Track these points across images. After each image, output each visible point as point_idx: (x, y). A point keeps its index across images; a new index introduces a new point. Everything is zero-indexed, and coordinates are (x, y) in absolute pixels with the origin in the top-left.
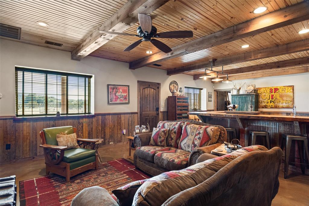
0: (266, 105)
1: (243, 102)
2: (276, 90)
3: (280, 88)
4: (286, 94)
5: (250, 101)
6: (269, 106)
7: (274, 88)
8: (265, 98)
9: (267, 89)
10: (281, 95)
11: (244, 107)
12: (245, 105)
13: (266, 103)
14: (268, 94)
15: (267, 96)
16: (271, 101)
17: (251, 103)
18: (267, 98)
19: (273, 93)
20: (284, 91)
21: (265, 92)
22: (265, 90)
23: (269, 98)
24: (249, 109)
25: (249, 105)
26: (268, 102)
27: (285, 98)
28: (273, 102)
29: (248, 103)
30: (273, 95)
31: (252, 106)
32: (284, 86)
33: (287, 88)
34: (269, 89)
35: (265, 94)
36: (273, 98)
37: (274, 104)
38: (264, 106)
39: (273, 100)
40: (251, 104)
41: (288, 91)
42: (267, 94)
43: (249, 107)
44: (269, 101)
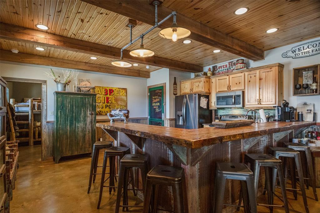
0: (101, 111)
1: (78, 106)
2: (111, 91)
3: (115, 90)
4: (121, 97)
5: (90, 104)
6: (104, 112)
7: (109, 89)
8: (100, 102)
9: (101, 88)
10: (116, 99)
11: (80, 114)
12: (82, 112)
13: (100, 108)
14: (103, 96)
15: (101, 99)
16: (106, 105)
17: (91, 107)
18: (102, 102)
19: (108, 96)
20: (119, 93)
21: (100, 92)
22: (99, 89)
23: (103, 102)
24: (89, 118)
25: (89, 110)
26: (103, 107)
27: (119, 103)
28: (108, 107)
29: (86, 107)
30: (108, 98)
31: (93, 113)
32: (119, 88)
33: (121, 91)
34: (104, 90)
35: (100, 96)
36: (108, 101)
37: (109, 109)
38: (98, 113)
39: (108, 104)
40: (91, 109)
41: (122, 95)
42: (101, 96)
43: (88, 115)
44: (104, 105)
